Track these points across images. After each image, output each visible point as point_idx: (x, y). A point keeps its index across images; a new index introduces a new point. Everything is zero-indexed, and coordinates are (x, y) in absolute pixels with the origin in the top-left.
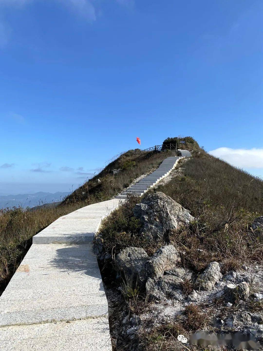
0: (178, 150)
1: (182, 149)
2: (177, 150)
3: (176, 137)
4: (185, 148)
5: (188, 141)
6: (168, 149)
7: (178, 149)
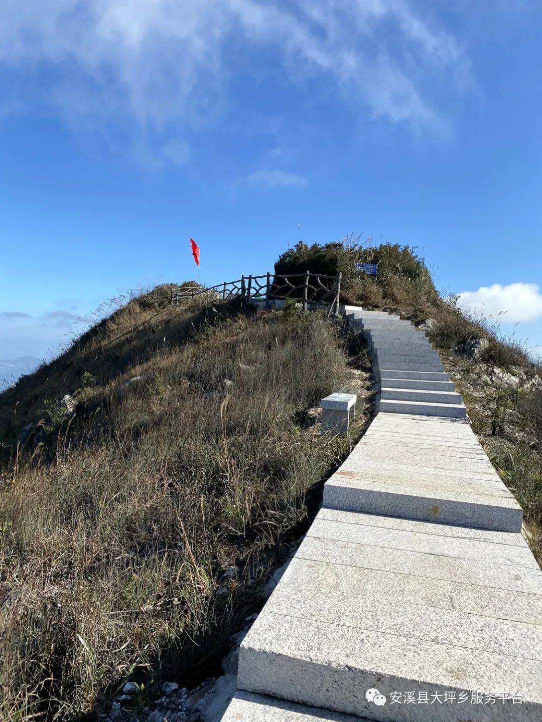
0: (348, 308)
1: (366, 303)
2: (343, 312)
3: (336, 241)
4: (379, 299)
5: (392, 266)
6: (291, 301)
7: (345, 302)
